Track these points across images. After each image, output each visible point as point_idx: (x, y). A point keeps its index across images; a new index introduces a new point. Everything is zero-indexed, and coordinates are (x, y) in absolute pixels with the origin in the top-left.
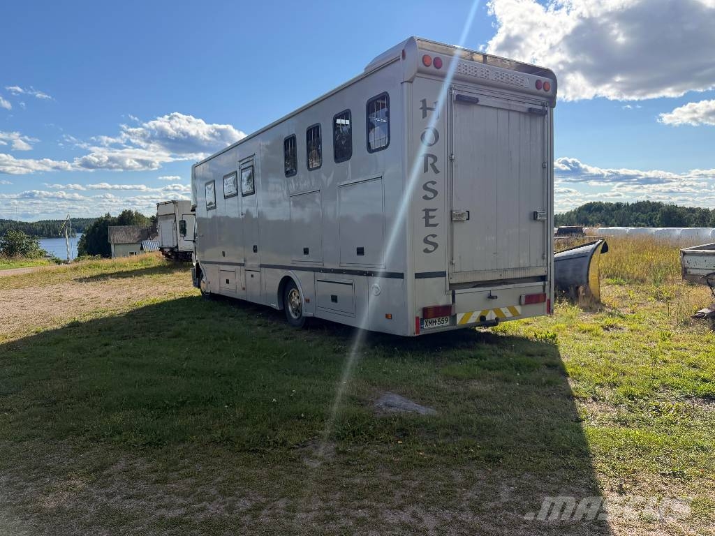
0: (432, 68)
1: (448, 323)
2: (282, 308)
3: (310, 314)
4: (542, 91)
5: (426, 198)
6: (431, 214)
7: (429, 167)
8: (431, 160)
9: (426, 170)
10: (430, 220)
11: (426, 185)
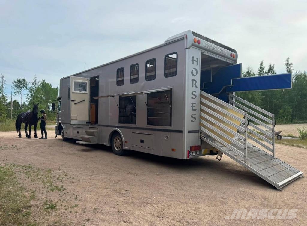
0: (197, 44)
1: (198, 154)
2: (110, 145)
3: (127, 148)
4: (232, 57)
5: (192, 98)
6: (194, 105)
7: (194, 85)
8: (194, 82)
9: (193, 86)
10: (194, 108)
11: (192, 92)
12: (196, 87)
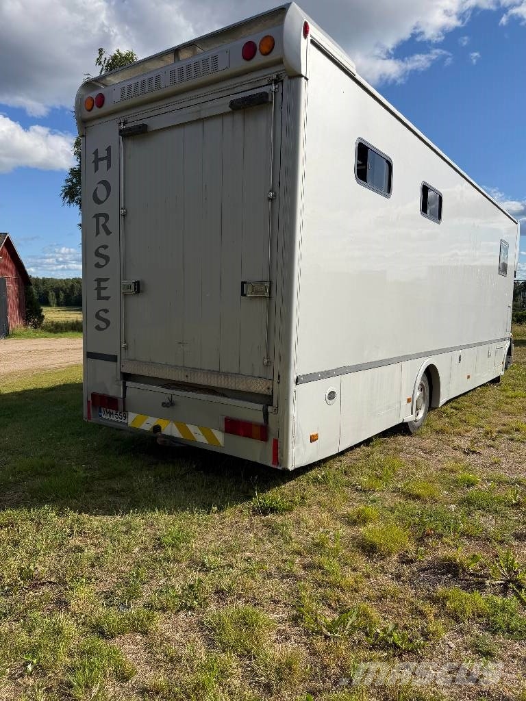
0: (95, 110)
5: (98, 265)
6: (103, 284)
7: (101, 229)
8: (102, 220)
9: (98, 233)
10: (103, 293)
11: (97, 250)
12: (108, 233)
